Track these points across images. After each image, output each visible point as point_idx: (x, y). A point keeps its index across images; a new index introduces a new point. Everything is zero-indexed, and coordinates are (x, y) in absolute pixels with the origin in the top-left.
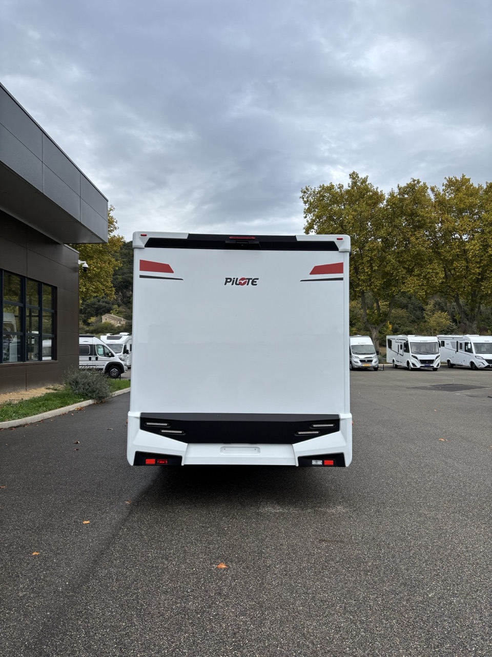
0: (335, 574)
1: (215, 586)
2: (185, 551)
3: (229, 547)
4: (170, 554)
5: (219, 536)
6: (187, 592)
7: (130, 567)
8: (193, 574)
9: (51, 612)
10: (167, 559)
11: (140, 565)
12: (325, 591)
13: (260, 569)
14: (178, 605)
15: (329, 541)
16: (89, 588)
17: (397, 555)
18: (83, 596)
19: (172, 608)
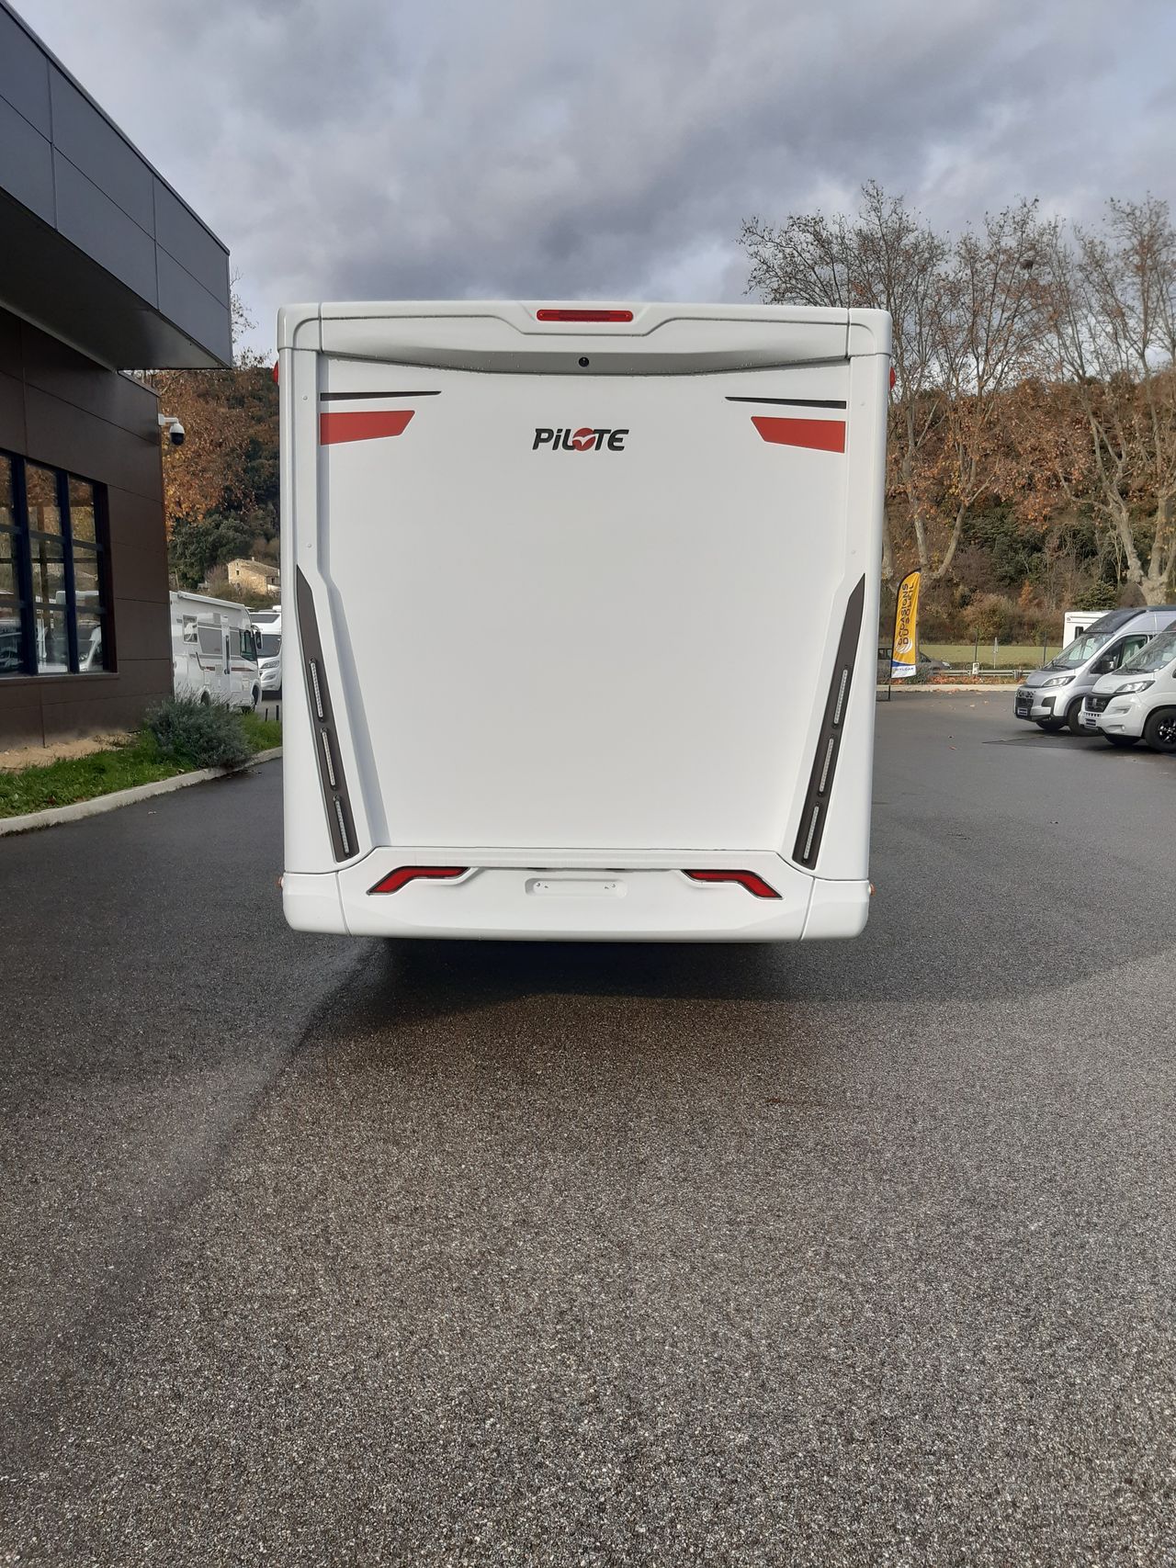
0: (803, 1178)
1: (513, 1205)
2: (440, 1124)
3: (549, 1116)
4: (405, 1131)
5: (521, 1089)
6: (446, 1217)
7: (309, 1161)
8: (460, 1177)
9: (118, 1264)
10: (397, 1143)
11: (332, 1156)
12: (778, 1216)
13: (623, 1167)
14: (426, 1248)
15: (789, 1103)
16: (209, 1208)
17: (954, 1135)
18: (196, 1227)
19: (411, 1256)
